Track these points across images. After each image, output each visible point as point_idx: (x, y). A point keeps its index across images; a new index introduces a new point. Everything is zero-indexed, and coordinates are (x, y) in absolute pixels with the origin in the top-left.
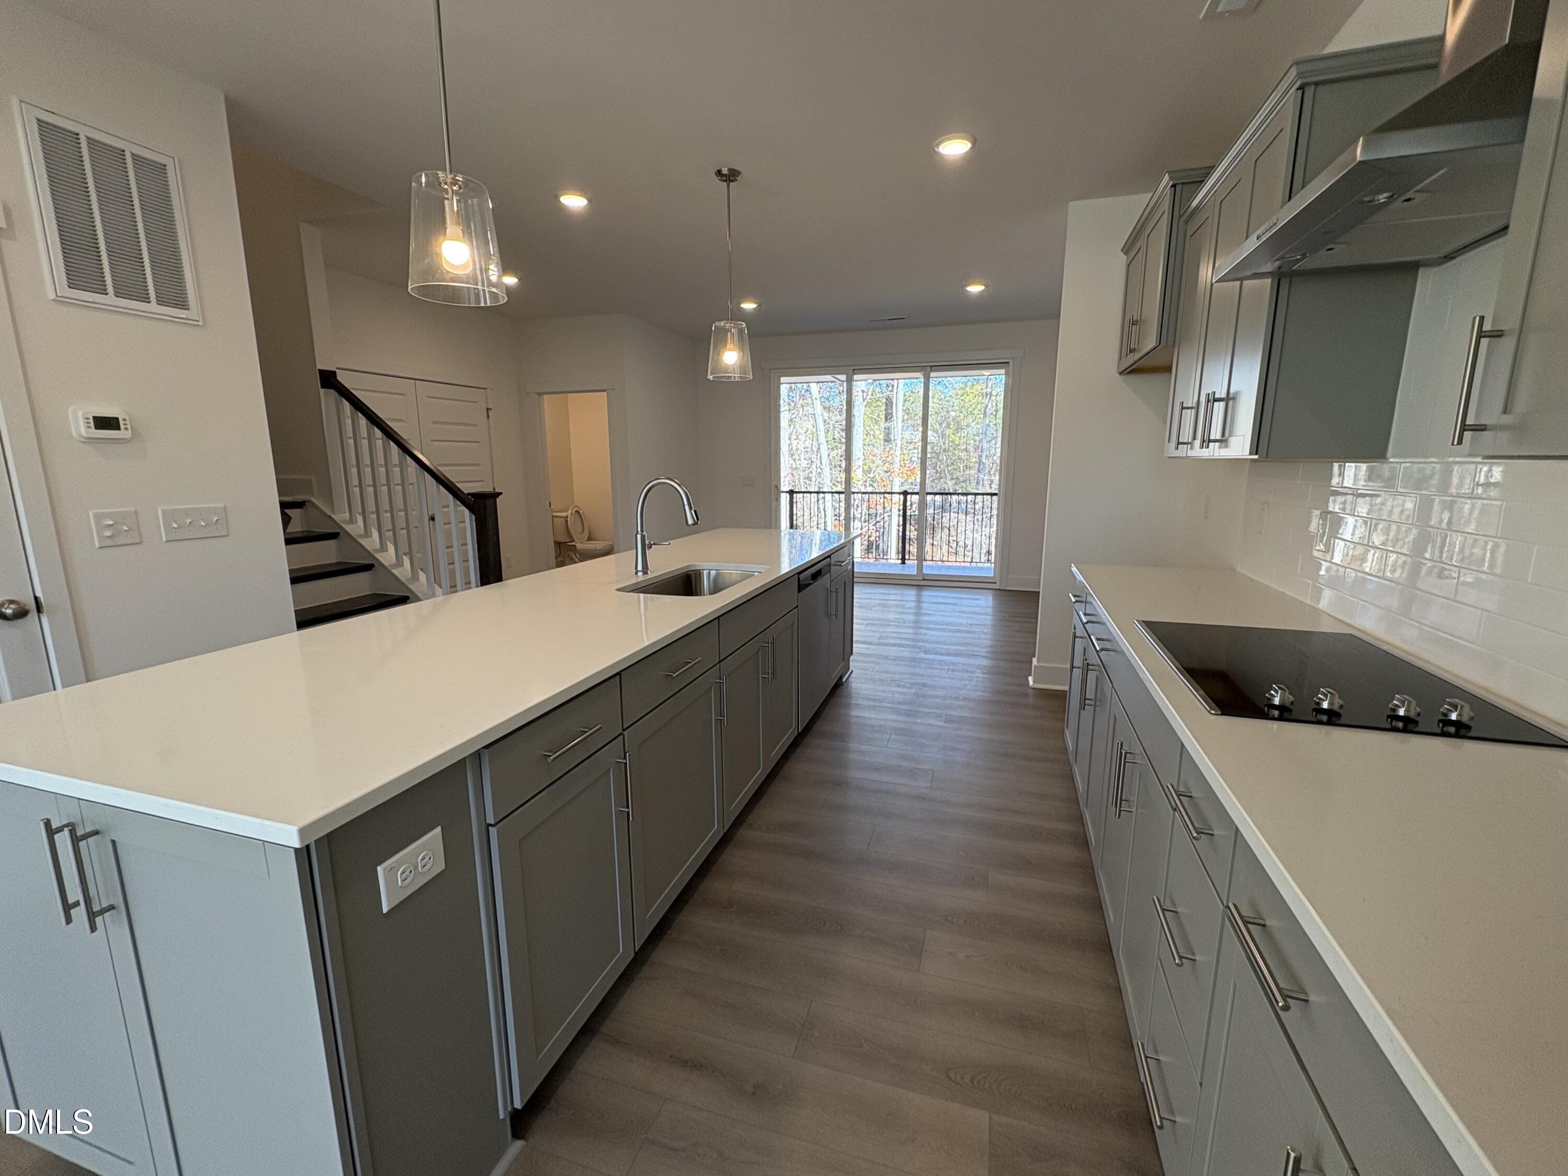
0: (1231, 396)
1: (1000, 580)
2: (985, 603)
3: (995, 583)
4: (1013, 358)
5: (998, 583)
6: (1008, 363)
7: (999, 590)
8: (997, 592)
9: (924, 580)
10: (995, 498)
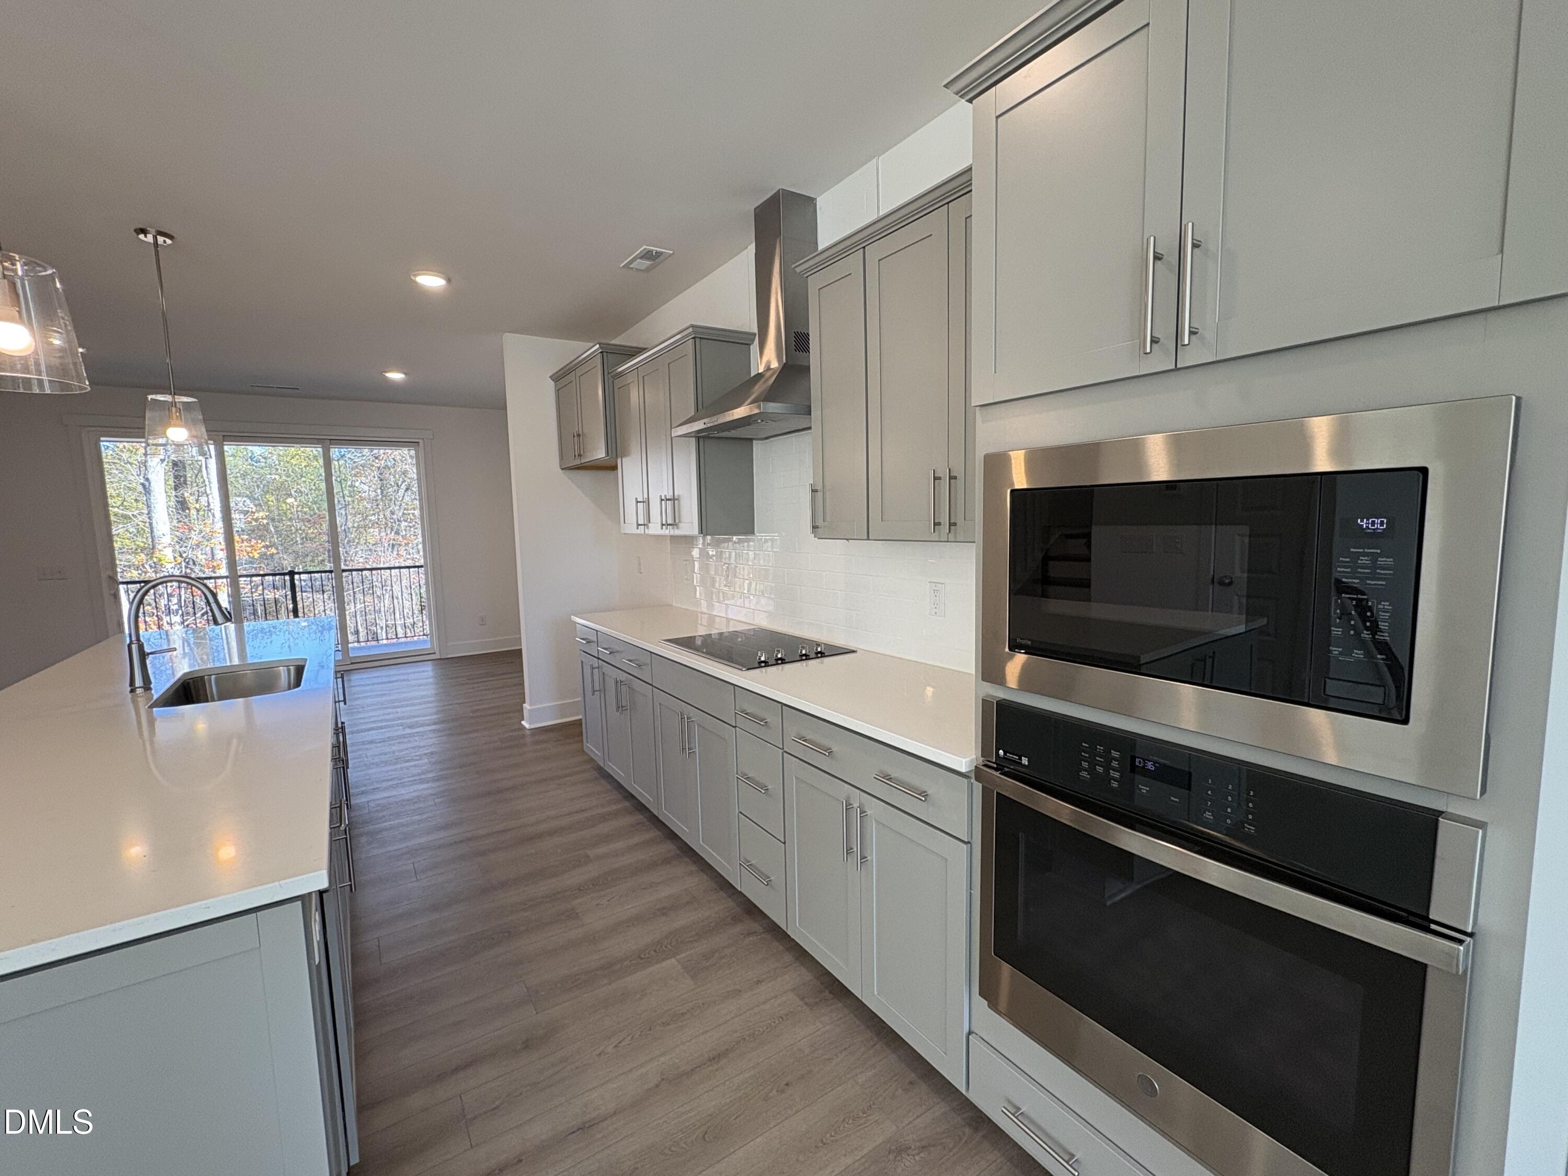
0: (676, 497)
1: (440, 650)
2: (427, 672)
3: (434, 653)
4: (423, 439)
5: (438, 653)
6: (418, 442)
7: (440, 659)
8: (436, 662)
9: (352, 663)
10: (422, 570)
